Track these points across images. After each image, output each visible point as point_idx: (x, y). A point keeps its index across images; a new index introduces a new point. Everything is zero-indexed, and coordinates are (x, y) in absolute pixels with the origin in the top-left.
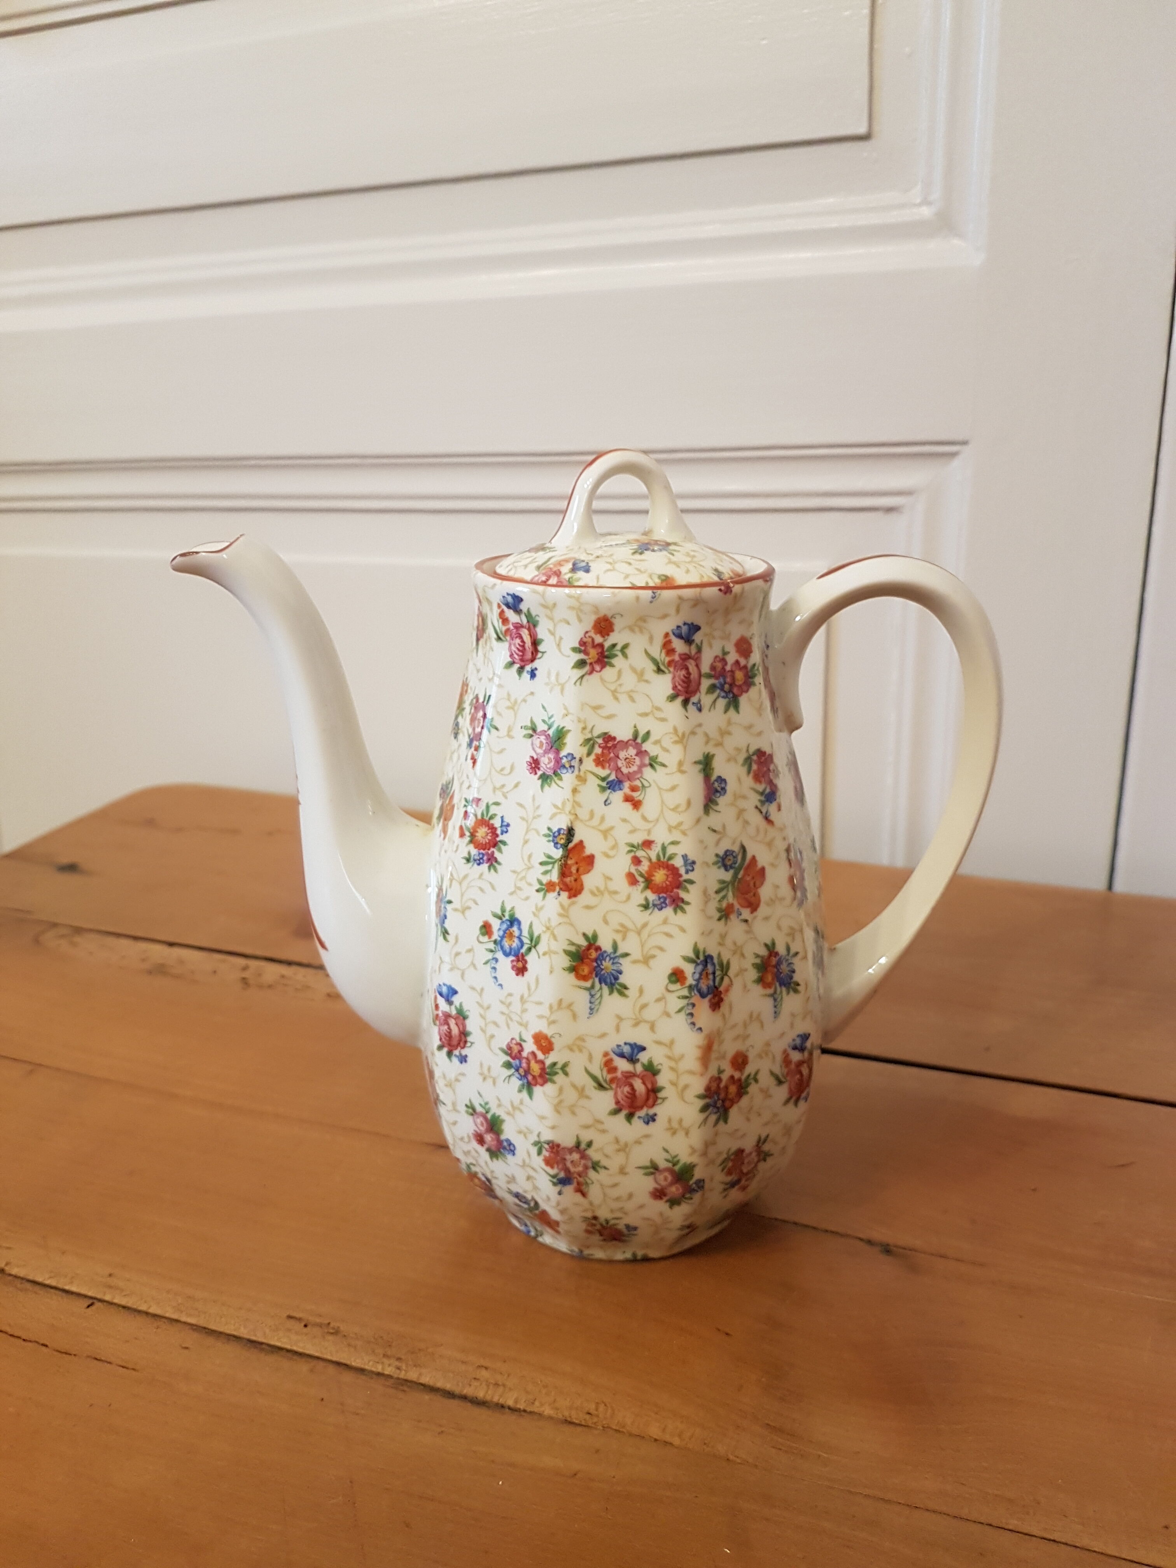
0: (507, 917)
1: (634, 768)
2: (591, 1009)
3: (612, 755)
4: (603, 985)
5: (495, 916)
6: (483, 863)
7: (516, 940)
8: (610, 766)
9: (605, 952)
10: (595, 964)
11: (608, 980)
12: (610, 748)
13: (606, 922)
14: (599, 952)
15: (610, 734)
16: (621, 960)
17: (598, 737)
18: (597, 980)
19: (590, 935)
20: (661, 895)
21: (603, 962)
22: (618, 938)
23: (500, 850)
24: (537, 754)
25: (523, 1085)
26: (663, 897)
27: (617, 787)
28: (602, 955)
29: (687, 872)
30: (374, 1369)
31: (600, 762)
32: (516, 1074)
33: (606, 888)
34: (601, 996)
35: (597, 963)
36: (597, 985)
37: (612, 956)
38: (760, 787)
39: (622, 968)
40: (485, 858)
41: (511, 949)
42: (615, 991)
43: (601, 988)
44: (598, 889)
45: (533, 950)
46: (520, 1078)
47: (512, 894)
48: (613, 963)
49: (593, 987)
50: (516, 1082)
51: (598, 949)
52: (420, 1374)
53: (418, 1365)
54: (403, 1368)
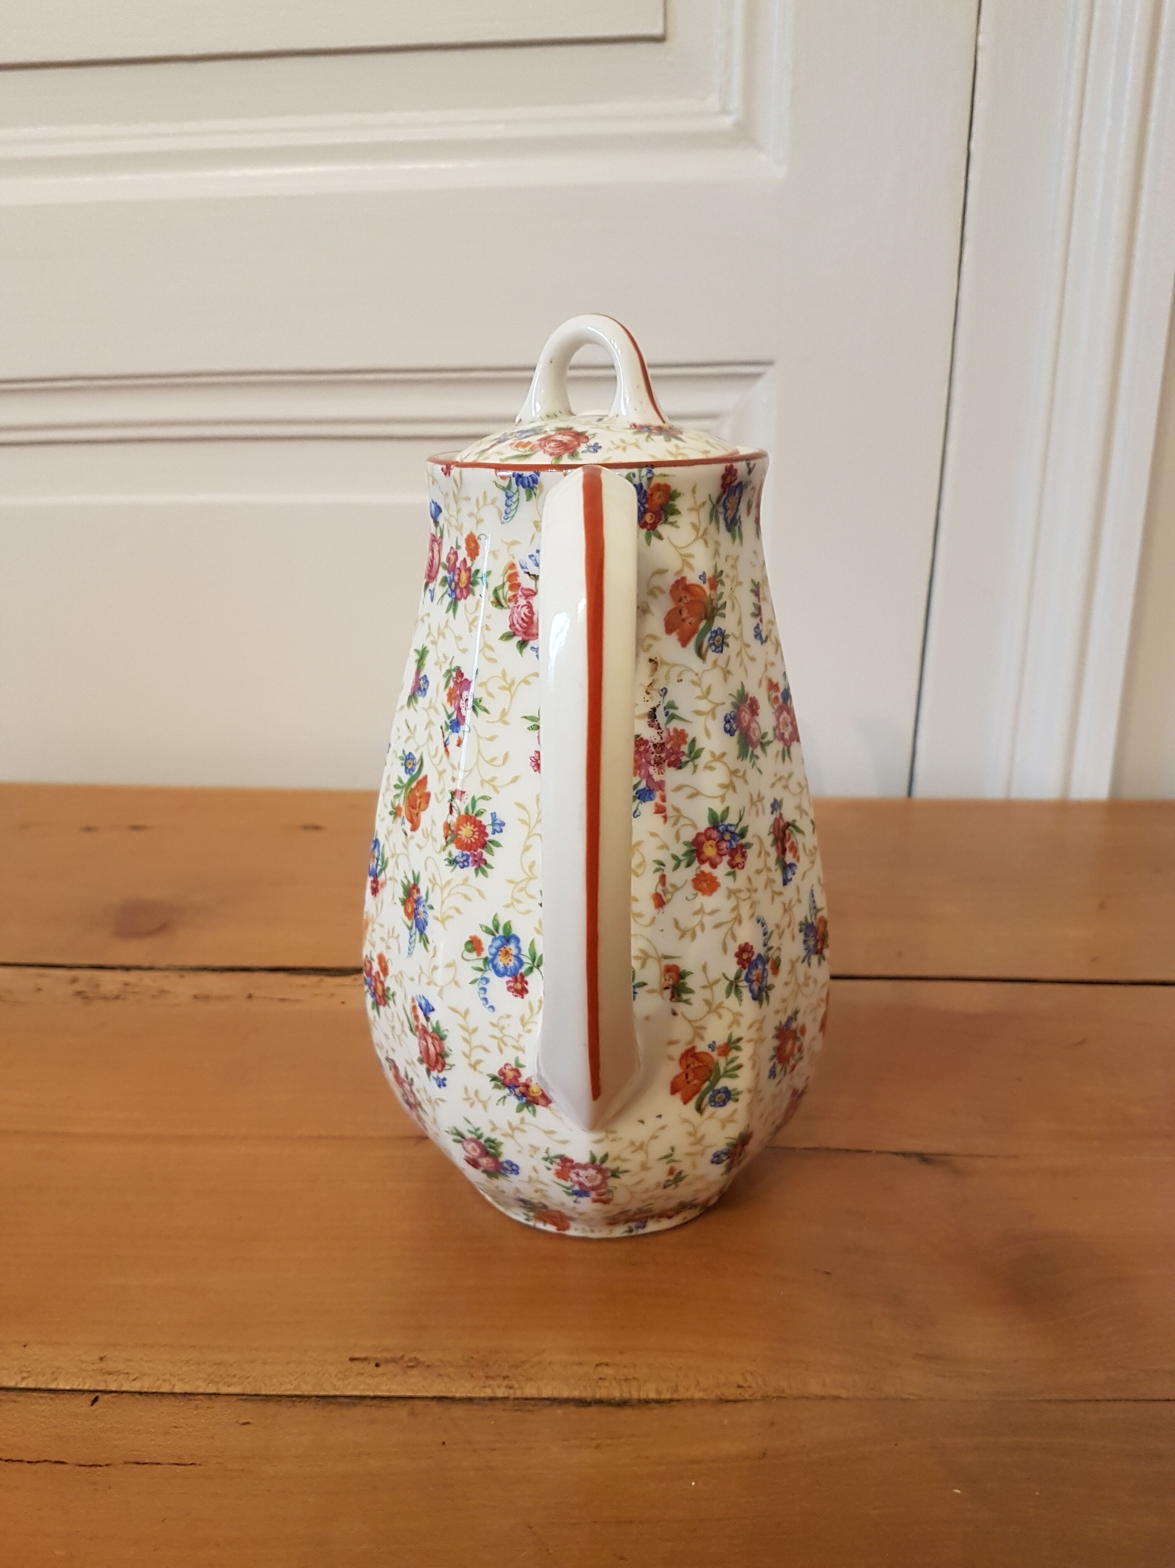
30: (482, 1395)
52: (539, 1388)
53: (530, 1379)
54: (516, 1385)
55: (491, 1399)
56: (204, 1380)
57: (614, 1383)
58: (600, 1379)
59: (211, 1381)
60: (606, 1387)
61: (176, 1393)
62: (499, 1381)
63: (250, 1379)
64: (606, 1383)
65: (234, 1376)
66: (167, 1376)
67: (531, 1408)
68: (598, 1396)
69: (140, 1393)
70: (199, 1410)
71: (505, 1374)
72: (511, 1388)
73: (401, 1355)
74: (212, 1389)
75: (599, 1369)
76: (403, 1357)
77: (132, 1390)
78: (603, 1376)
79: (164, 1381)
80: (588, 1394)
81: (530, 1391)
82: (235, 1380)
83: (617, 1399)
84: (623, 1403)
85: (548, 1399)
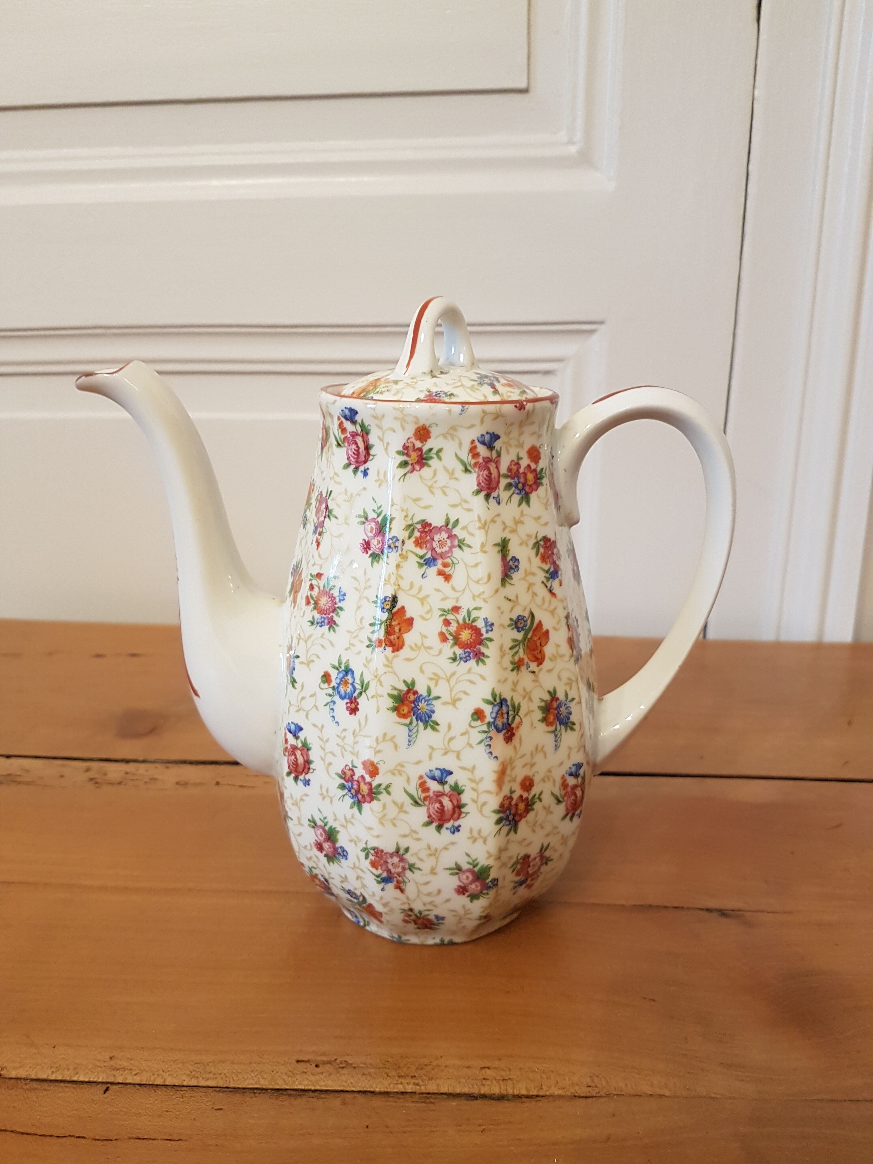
0: (343, 668)
1: (446, 549)
2: (409, 741)
3: (428, 538)
4: (419, 722)
5: (334, 667)
6: (324, 625)
7: (350, 687)
8: (426, 546)
9: (421, 695)
10: (413, 705)
11: (423, 718)
12: (427, 532)
13: (422, 671)
14: (416, 696)
15: (426, 521)
16: (434, 702)
17: (417, 523)
18: (414, 718)
19: (409, 682)
20: (466, 651)
21: (420, 704)
22: (432, 684)
23: (338, 615)
24: (368, 537)
25: (354, 803)
26: (467, 652)
27: (432, 563)
28: (418, 698)
29: (487, 632)
30: (396, 1090)
31: (418, 543)
32: (349, 794)
33: (422, 644)
34: (418, 730)
35: (415, 704)
36: (415, 722)
37: (427, 698)
38: (546, 567)
39: (435, 709)
40: (326, 621)
41: (346, 693)
42: (429, 727)
43: (417, 725)
44: (416, 645)
45: (364, 694)
46: (352, 796)
47: (347, 649)
48: (427, 705)
49: (411, 723)
50: (349, 801)
51: (416, 693)
52: (438, 1085)
53: (432, 1079)
54: (421, 1083)
55: (402, 1093)
56: (188, 1075)
57: (494, 1082)
58: (484, 1079)
59: (194, 1076)
60: (489, 1085)
61: (167, 1085)
62: (409, 1080)
63: (222, 1075)
64: (489, 1082)
65: (210, 1072)
66: (161, 1072)
67: (432, 1100)
68: (482, 1092)
69: (140, 1085)
70: (184, 1099)
71: (412, 1074)
72: (417, 1085)
73: (335, 1058)
74: (193, 1082)
75: (483, 1071)
76: (336, 1059)
77: (134, 1082)
78: (485, 1077)
79: (158, 1075)
80: (475, 1090)
81: (432, 1087)
82: (211, 1075)
83: (497, 1095)
84: (501, 1098)
85: (445, 1094)
